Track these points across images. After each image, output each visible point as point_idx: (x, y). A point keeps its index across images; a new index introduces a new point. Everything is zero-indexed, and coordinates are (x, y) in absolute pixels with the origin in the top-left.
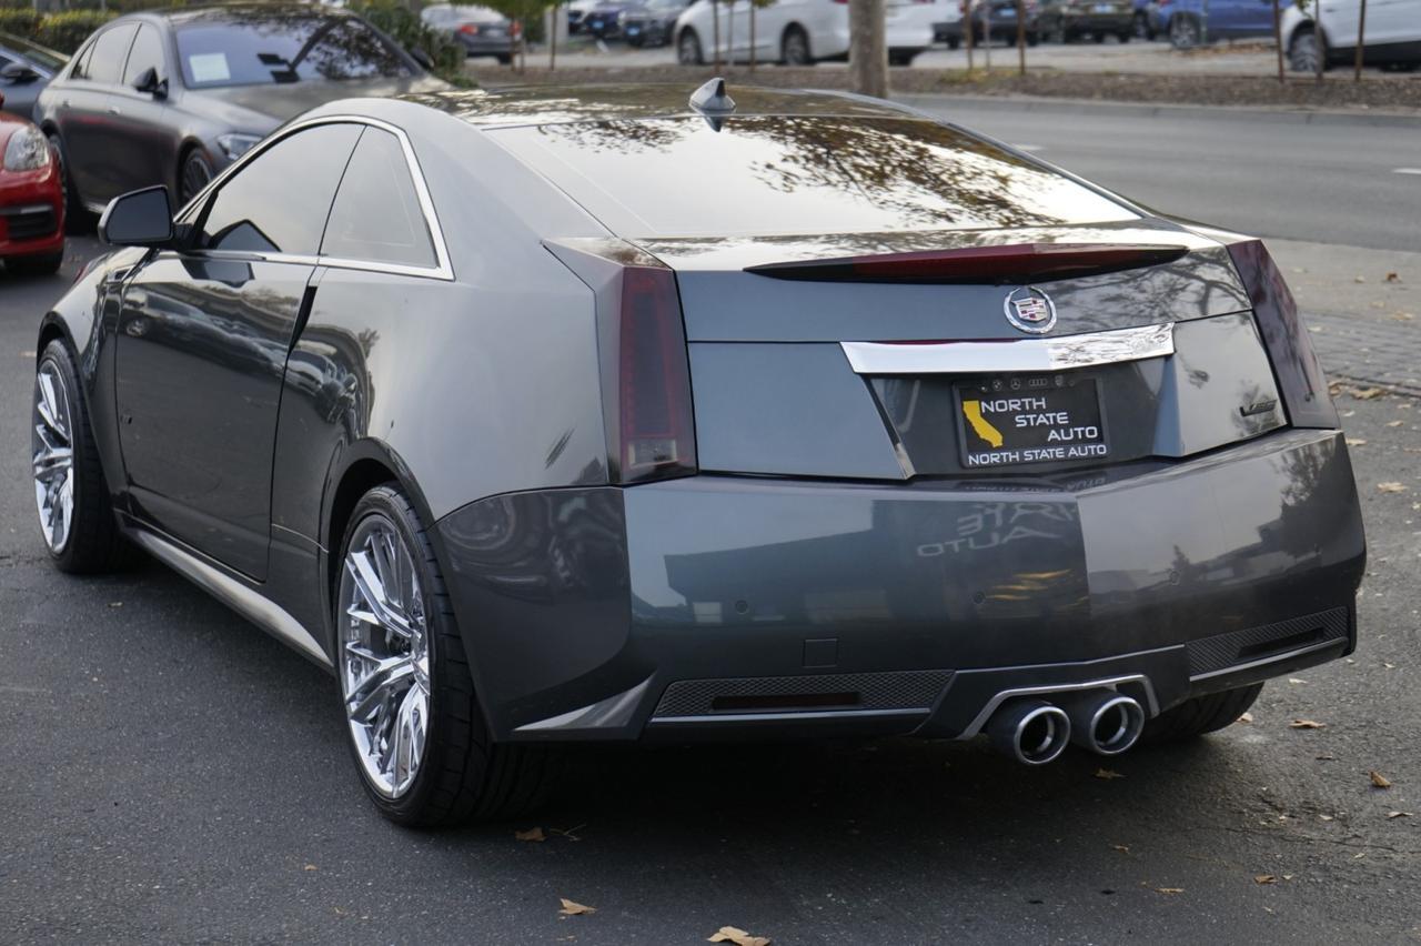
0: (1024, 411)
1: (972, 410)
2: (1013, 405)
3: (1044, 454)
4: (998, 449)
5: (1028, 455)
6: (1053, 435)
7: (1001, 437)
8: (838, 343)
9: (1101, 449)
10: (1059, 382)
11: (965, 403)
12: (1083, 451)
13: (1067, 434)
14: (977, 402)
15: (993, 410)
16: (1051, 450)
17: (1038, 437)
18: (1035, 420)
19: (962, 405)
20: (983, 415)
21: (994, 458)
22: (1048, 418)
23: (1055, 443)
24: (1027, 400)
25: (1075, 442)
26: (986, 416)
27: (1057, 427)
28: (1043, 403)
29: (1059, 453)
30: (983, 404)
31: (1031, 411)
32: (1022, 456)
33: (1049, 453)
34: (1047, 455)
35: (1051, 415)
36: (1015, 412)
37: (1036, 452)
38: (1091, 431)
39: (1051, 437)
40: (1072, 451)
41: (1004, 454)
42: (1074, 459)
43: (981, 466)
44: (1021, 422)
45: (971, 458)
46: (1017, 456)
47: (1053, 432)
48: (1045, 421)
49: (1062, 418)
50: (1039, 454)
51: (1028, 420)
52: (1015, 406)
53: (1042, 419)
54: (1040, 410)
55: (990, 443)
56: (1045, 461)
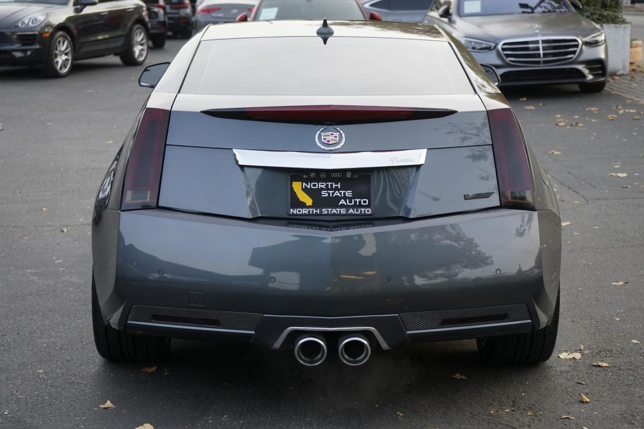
0: (327, 188)
1: (297, 186)
2: (322, 185)
3: (334, 211)
4: (309, 207)
5: (325, 211)
6: (342, 202)
7: (312, 201)
8: (232, 149)
9: (368, 211)
10: (349, 175)
11: (293, 183)
12: (357, 211)
13: (350, 202)
14: (301, 183)
15: (309, 187)
16: (338, 210)
17: (333, 202)
18: (333, 194)
19: (291, 184)
20: (303, 189)
21: (305, 211)
22: (341, 193)
23: (343, 206)
24: (329, 184)
25: (355, 206)
26: (305, 190)
27: (345, 198)
28: (339, 186)
29: (343, 211)
30: (304, 184)
31: (332, 189)
32: (321, 211)
33: (337, 211)
34: (336, 212)
35: (342, 192)
36: (322, 189)
37: (330, 210)
38: (365, 201)
39: (341, 203)
40: (351, 211)
41: (311, 210)
42: (351, 214)
43: (297, 215)
44: (324, 194)
45: (291, 210)
46: (318, 211)
47: (343, 200)
48: (339, 194)
49: (349, 194)
50: (331, 211)
51: (329, 194)
52: (322, 186)
53: (337, 193)
54: (336, 189)
55: (305, 204)
56: (334, 214)
